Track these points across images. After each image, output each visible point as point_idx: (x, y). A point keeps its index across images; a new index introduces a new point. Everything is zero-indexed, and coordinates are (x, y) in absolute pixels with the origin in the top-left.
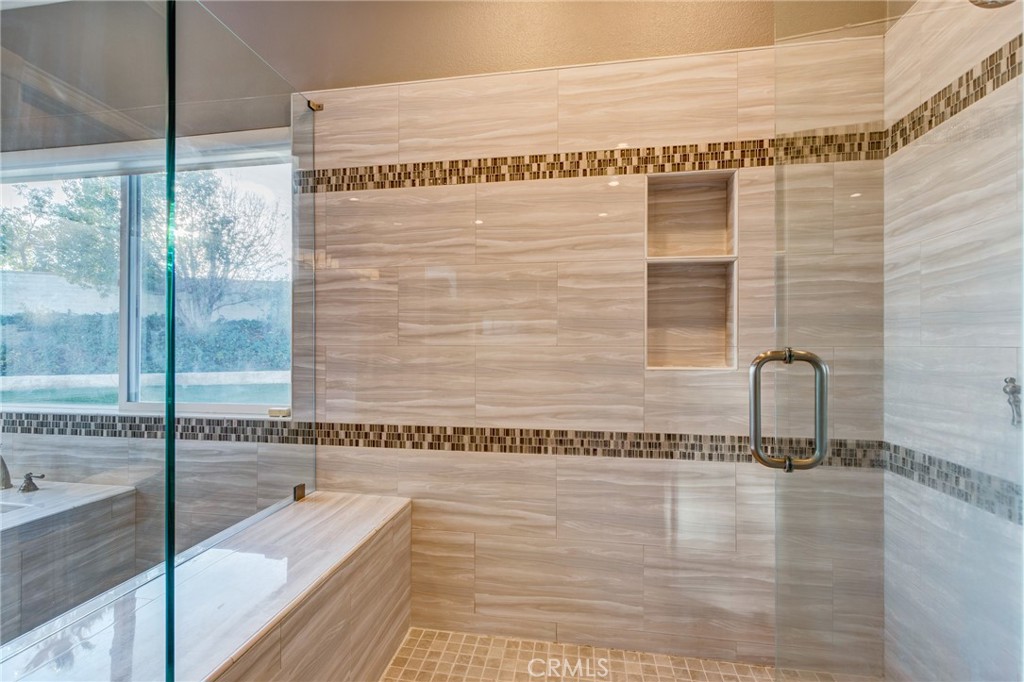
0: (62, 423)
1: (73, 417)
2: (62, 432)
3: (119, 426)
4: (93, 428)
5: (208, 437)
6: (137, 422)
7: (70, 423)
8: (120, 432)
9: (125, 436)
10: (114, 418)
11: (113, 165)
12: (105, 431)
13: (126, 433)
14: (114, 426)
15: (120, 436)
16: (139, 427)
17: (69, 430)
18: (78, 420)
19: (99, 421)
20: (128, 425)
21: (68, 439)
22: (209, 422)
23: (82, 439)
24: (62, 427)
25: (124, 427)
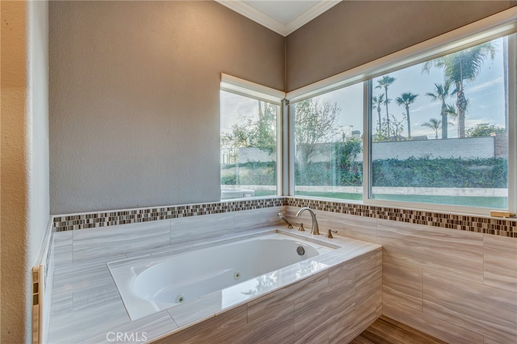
0: (338, 207)
1: (344, 205)
2: (338, 211)
3: (371, 212)
4: (355, 211)
5: (437, 224)
6: (383, 210)
7: (342, 207)
8: (371, 215)
9: (375, 217)
10: (368, 207)
11: (361, 77)
12: (362, 213)
13: (375, 215)
14: (367, 211)
15: (371, 216)
16: (383, 213)
17: (341, 210)
18: (347, 206)
19: (358, 208)
20: (376, 211)
21: (341, 215)
22: (437, 215)
23: (349, 216)
24: (338, 209)
25: (373, 212)
